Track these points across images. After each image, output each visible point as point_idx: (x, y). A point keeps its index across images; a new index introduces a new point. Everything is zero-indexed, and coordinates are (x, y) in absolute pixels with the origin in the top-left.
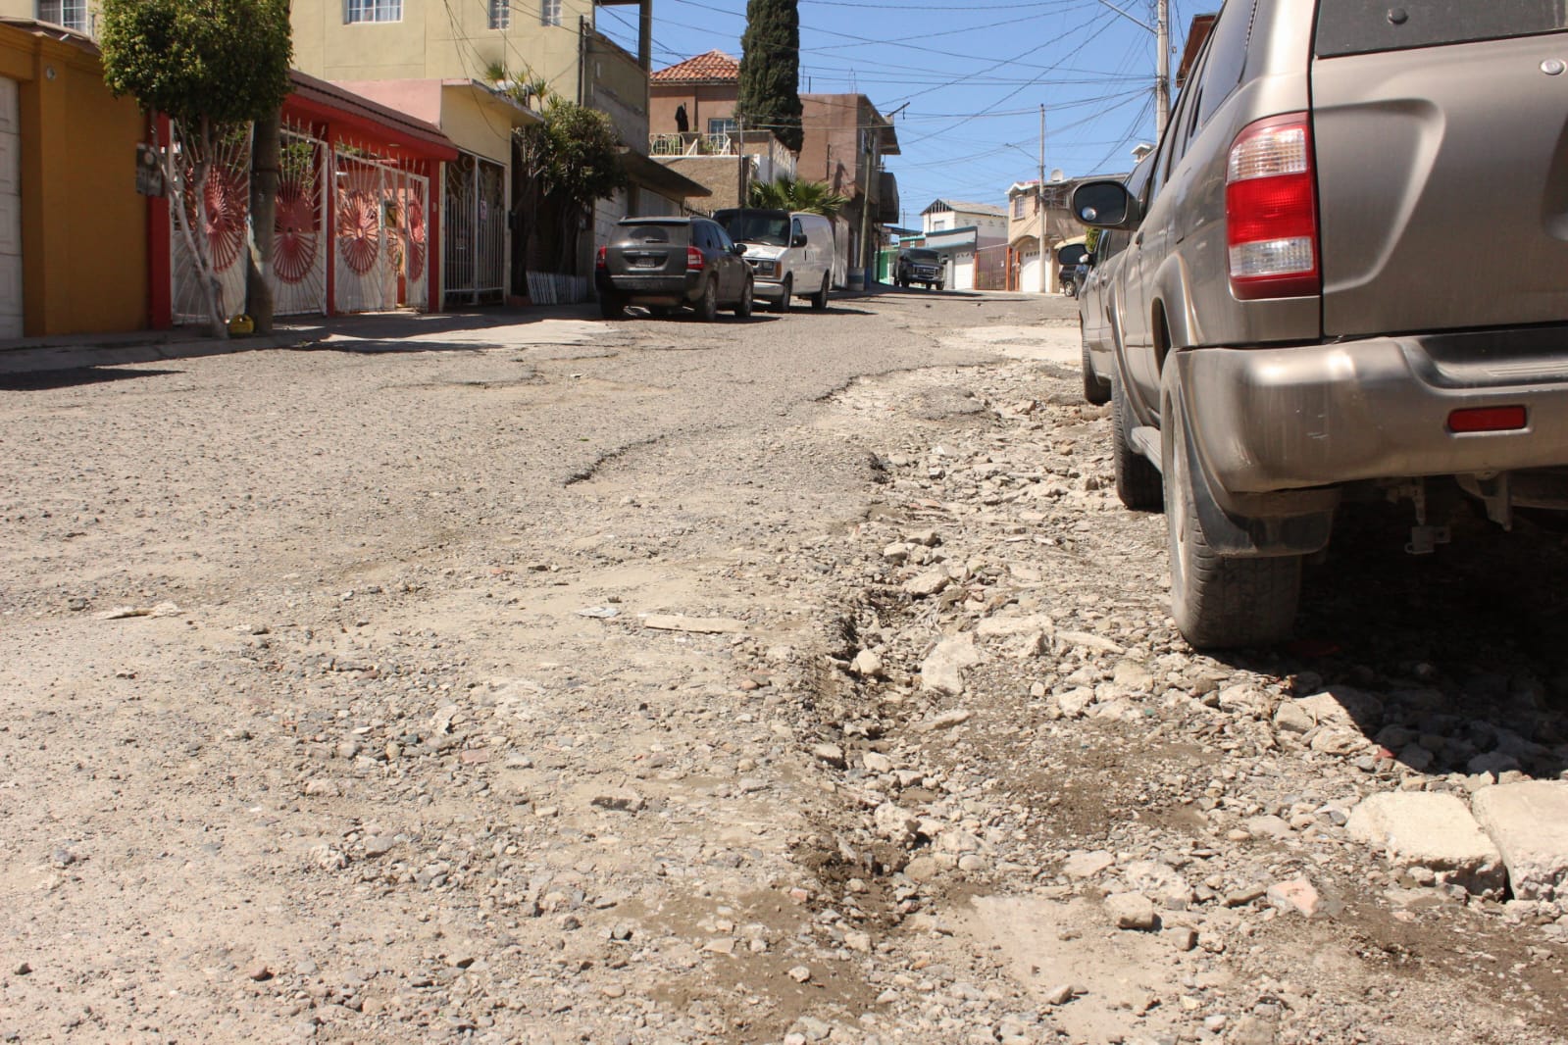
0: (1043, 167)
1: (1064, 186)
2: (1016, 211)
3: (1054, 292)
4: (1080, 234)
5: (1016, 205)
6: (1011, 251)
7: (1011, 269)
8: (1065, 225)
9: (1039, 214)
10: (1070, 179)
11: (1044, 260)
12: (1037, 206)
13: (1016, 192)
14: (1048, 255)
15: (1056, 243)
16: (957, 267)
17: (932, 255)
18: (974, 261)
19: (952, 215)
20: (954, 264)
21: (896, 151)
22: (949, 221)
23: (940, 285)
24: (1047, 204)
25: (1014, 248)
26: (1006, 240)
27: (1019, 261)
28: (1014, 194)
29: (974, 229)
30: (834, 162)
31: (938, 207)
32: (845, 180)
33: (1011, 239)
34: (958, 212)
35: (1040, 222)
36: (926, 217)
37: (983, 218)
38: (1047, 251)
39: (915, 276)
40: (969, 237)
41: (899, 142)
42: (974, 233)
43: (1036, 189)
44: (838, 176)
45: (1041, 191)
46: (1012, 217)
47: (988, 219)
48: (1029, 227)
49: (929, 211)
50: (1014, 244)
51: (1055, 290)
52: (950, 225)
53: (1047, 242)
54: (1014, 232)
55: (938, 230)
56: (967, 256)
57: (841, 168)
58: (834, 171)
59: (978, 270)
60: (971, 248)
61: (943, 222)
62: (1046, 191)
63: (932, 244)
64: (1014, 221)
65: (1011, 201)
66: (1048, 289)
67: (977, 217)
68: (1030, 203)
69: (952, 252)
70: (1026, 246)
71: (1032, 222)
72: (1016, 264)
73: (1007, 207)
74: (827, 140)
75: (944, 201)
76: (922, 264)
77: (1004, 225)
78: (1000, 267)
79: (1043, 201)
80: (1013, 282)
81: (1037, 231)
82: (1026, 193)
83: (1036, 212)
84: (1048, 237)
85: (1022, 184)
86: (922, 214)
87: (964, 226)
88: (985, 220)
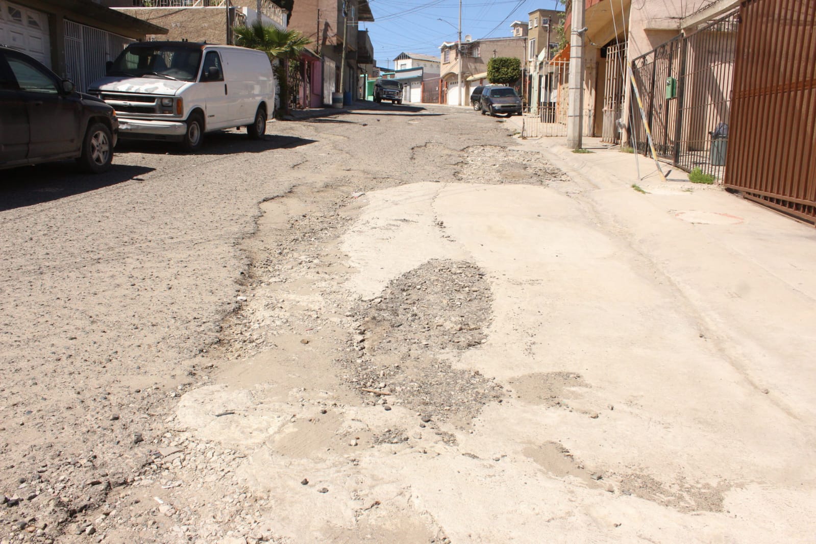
0: (460, 33)
1: (472, 44)
2: (445, 58)
3: (466, 105)
4: (482, 72)
5: (445, 55)
6: (442, 81)
7: (442, 91)
8: (473, 67)
9: (458, 60)
10: (476, 40)
11: (461, 86)
12: (457, 55)
13: (445, 47)
14: (463, 84)
15: (467, 77)
16: (412, 90)
17: (395, 83)
18: (421, 86)
19: (410, 61)
20: (410, 88)
21: (371, 19)
22: (408, 64)
23: (399, 101)
24: (462, 54)
25: (444, 80)
26: (439, 75)
27: (447, 87)
28: (444, 49)
29: (422, 68)
30: (322, 21)
31: (403, 56)
32: (330, 34)
33: (442, 74)
34: (413, 59)
35: (458, 65)
36: (396, 62)
37: (426, 63)
38: (462, 82)
39: (385, 96)
40: (418, 73)
41: (372, 12)
42: (421, 71)
43: (456, 46)
44: (326, 30)
45: (459, 46)
46: (442, 62)
47: (430, 63)
48: (453, 67)
49: (398, 58)
50: (444, 77)
51: (467, 104)
52: (409, 66)
53: (462, 77)
54: (444, 71)
55: (403, 69)
56: (418, 84)
57: (327, 25)
58: (322, 27)
59: (424, 91)
60: (420, 79)
61: (405, 64)
62: (462, 47)
63: (398, 76)
64: (444, 64)
65: (442, 52)
66: (463, 103)
67: (423, 62)
68: (452, 54)
69: (409, 82)
70: (451, 78)
71: (454, 65)
72: (444, 89)
73: (440, 56)
74: (317, 6)
75: (406, 53)
76: (389, 89)
77: (438, 67)
78: (436, 90)
79: (461, 52)
80: (443, 98)
81: (457, 70)
82: (450, 48)
83: (456, 59)
84: (463, 73)
85: (448, 43)
86: (394, 60)
87: (417, 67)
88: (428, 64)
